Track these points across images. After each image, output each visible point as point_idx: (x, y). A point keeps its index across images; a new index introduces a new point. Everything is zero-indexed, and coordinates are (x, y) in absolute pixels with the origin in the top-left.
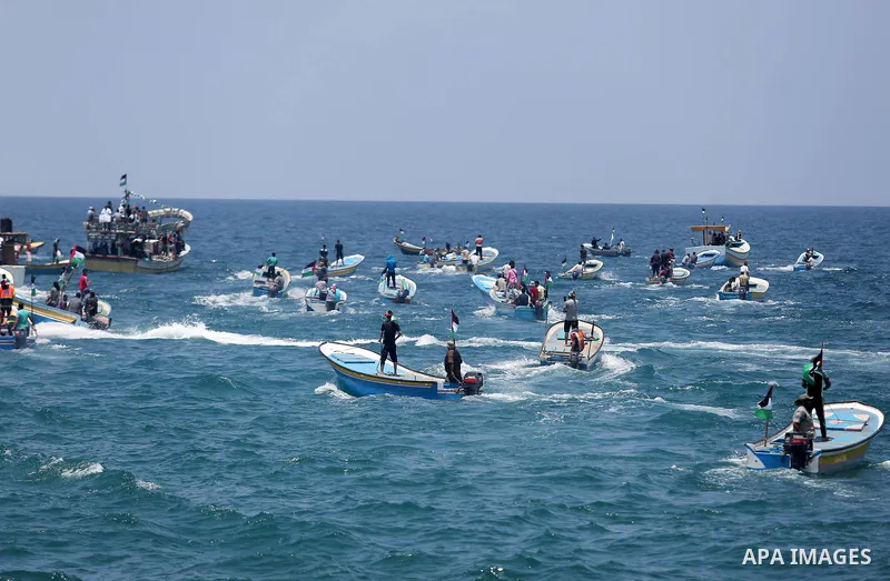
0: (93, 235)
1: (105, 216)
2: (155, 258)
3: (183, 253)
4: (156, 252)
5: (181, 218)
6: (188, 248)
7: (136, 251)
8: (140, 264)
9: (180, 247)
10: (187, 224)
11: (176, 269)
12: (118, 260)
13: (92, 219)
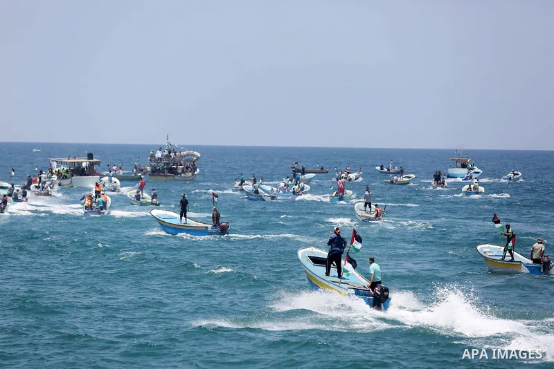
0: (153, 164)
1: (159, 154)
2: (183, 175)
3: (196, 173)
4: (183, 172)
5: (195, 155)
6: (198, 170)
7: (173, 171)
8: (176, 177)
9: (195, 170)
10: (198, 158)
11: (192, 180)
12: (166, 176)
13: (152, 156)
